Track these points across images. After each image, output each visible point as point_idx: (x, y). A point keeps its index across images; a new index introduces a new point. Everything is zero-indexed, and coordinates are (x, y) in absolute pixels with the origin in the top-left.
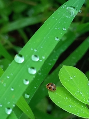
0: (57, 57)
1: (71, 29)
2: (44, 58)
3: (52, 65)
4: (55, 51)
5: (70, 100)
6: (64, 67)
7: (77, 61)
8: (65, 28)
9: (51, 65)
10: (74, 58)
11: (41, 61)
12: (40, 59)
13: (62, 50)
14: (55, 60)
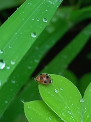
2: (13, 63)
3: (32, 68)
4: (37, 48)
8: (46, 19)
9: (30, 68)
10: (65, 57)
11: (8, 68)
12: (7, 65)
14: (37, 61)
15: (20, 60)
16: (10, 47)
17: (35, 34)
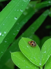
0: (20, 28)
1: (31, 6)
2: (5, 33)
3: (15, 34)
4: (18, 24)
5: (27, 63)
6: (23, 38)
7: (35, 31)
10: (33, 28)
11: (3, 35)
12: (2, 34)
13: (24, 23)
14: (18, 31)
15: (9, 31)
16: (4, 25)
17: (16, 18)
